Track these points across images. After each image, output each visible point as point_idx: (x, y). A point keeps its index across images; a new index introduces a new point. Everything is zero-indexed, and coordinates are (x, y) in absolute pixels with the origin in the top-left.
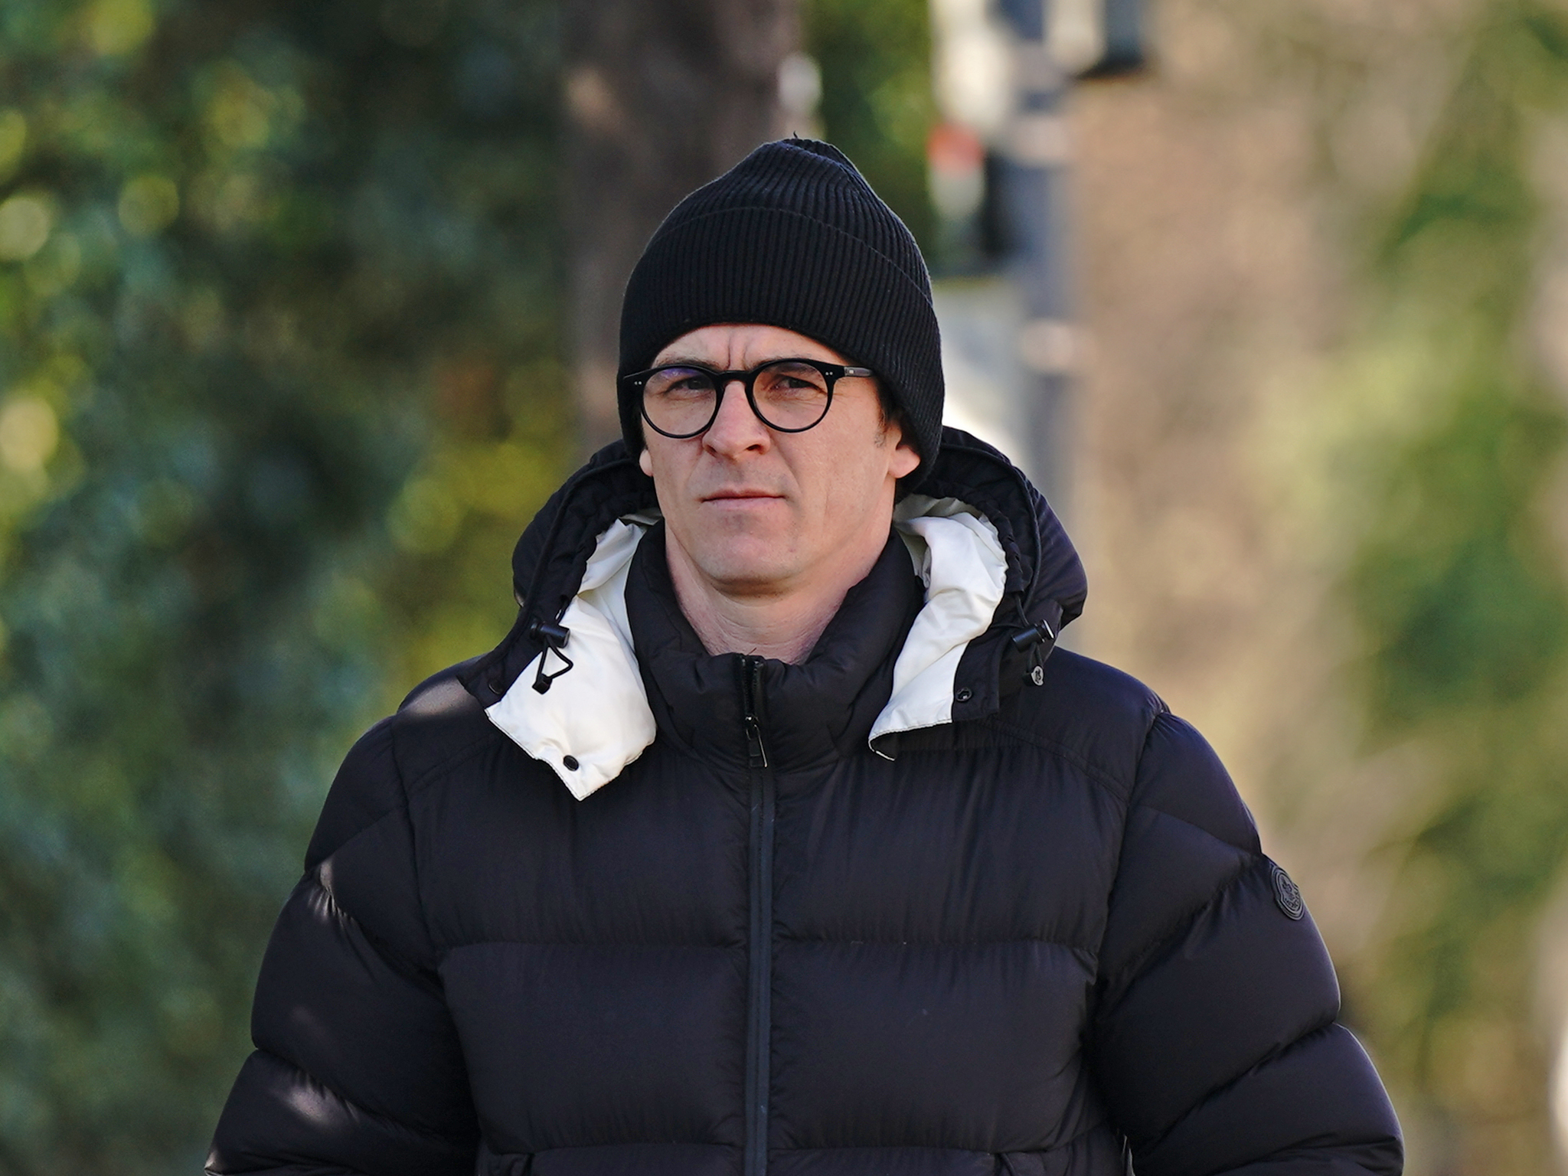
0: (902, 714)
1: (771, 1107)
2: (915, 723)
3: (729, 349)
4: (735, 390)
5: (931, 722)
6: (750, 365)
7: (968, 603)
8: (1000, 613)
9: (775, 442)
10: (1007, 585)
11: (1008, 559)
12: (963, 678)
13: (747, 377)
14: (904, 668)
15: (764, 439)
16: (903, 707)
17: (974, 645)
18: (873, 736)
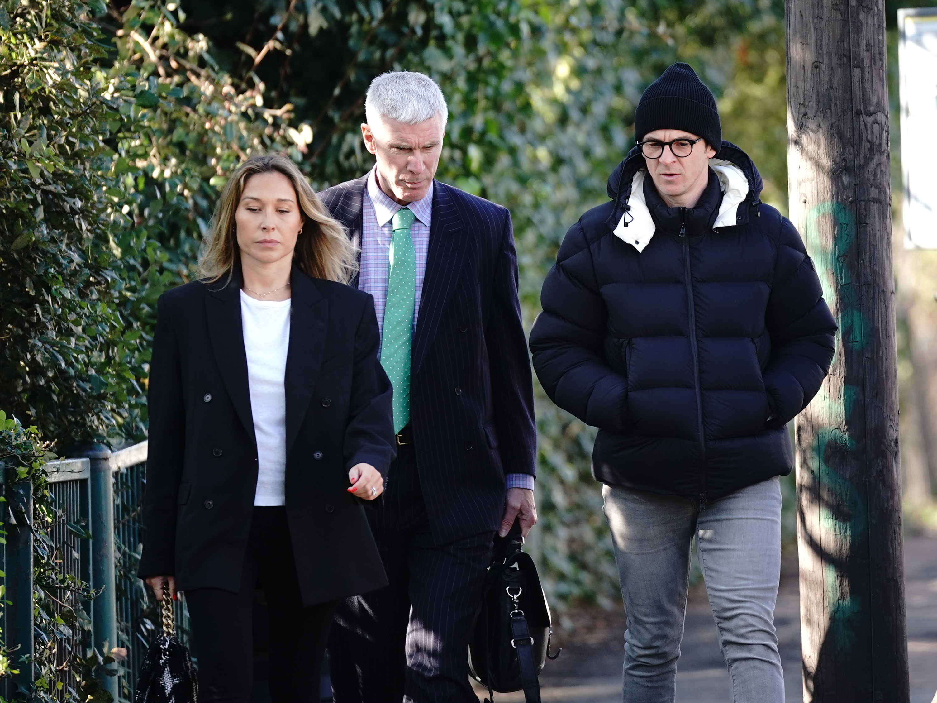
0: (722, 222)
1: (696, 326)
2: (726, 224)
3: (665, 136)
4: (667, 147)
5: (730, 225)
6: (671, 140)
7: (739, 193)
8: (747, 196)
9: (679, 160)
10: (749, 188)
11: (748, 181)
12: (739, 213)
13: (670, 144)
14: (722, 210)
15: (675, 159)
16: (722, 220)
17: (741, 204)
18: (714, 227)
